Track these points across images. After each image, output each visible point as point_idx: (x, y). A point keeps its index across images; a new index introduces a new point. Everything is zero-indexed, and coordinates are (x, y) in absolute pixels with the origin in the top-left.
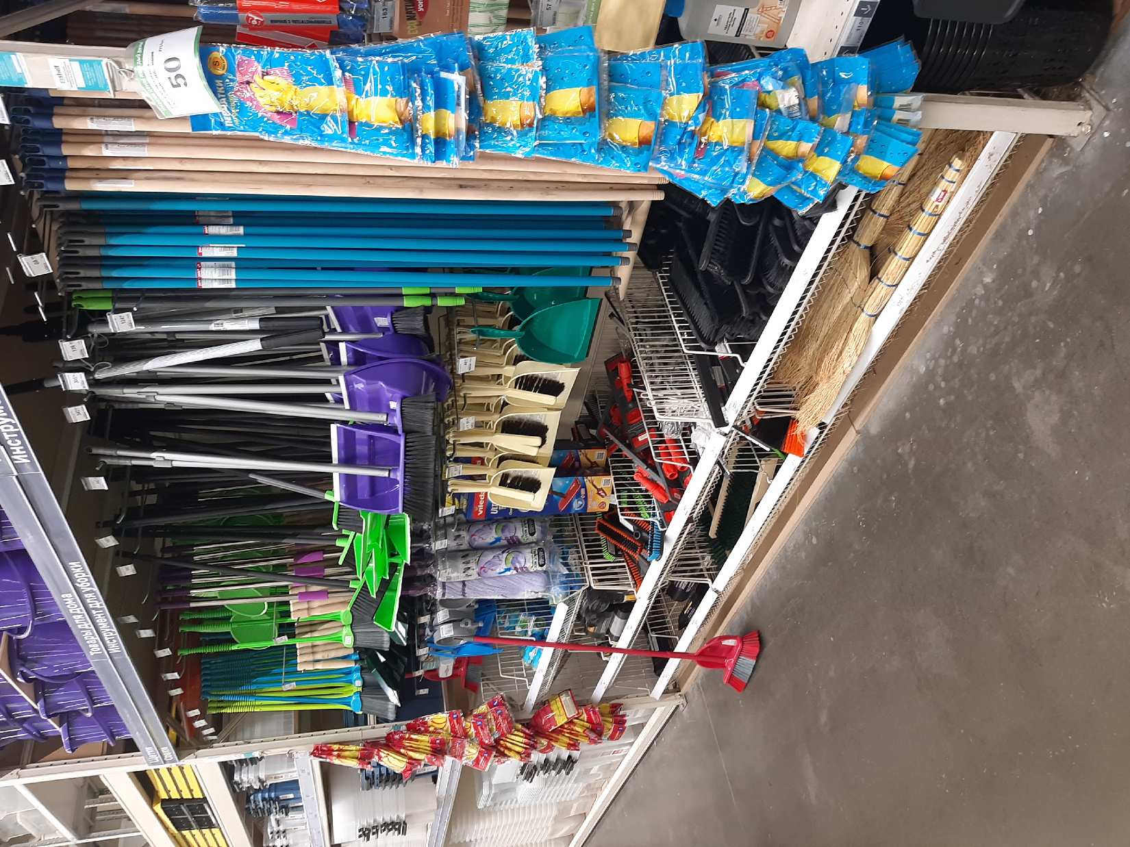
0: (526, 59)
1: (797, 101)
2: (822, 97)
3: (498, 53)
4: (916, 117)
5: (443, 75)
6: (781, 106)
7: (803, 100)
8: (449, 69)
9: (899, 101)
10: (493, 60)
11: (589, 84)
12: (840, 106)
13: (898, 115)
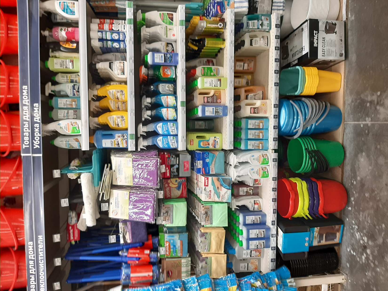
0: (194, 283)
1: (261, 284)
2: (267, 282)
3: (188, 282)
4: (294, 284)
5: (176, 289)
6: (257, 286)
7: (262, 284)
8: (177, 287)
9: (288, 281)
10: (187, 284)
11: (209, 287)
12: (272, 284)
13: (289, 284)
